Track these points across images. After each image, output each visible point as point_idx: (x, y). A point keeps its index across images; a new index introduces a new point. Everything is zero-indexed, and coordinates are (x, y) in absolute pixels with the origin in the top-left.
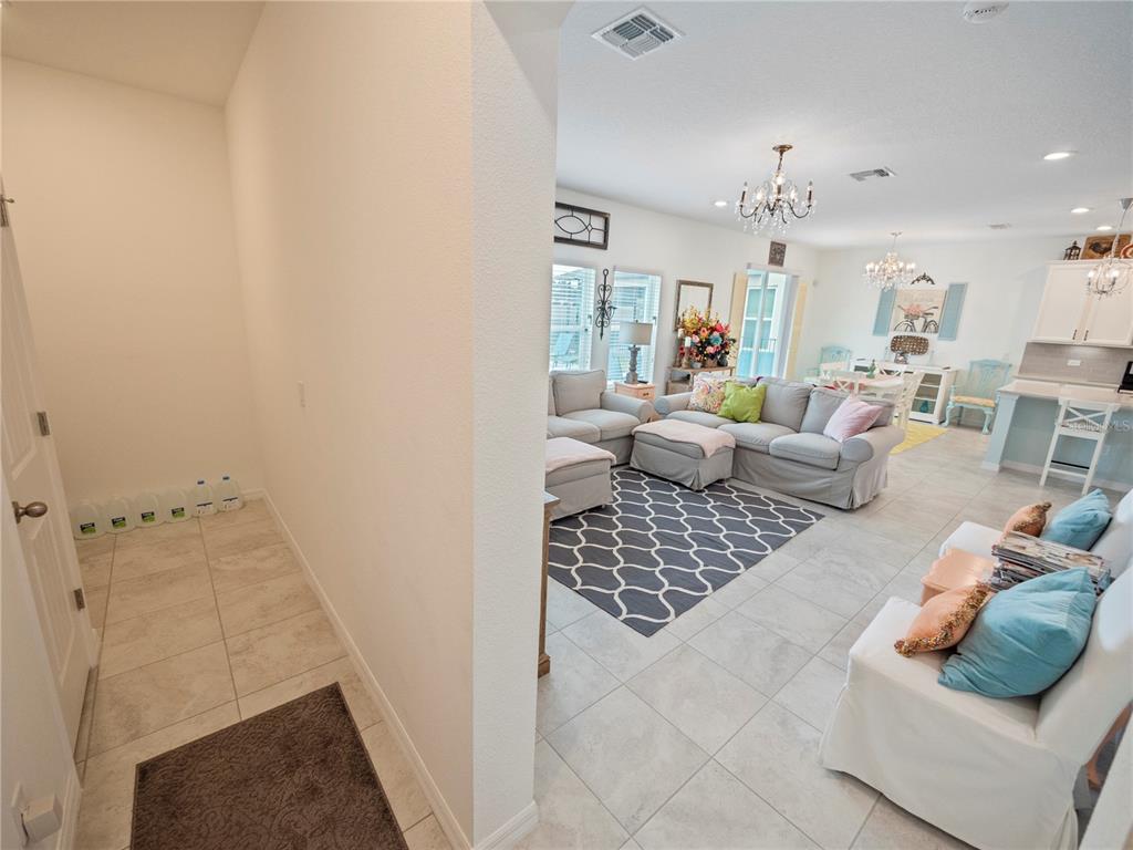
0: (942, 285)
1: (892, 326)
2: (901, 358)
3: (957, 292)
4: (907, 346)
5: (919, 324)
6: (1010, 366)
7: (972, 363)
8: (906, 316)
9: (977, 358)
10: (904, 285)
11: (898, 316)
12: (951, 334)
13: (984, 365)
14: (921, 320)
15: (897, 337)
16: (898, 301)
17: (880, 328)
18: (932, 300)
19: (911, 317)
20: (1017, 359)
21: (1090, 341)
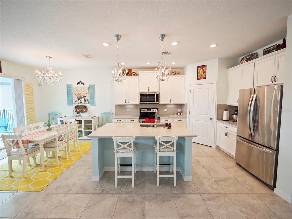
0: (87, 85)
1: (74, 102)
2: (78, 115)
3: (91, 88)
4: (80, 109)
5: (82, 100)
6: (113, 113)
7: (102, 114)
8: (78, 98)
9: (103, 112)
10: (74, 85)
11: (75, 98)
12: (94, 104)
13: (105, 114)
14: (83, 99)
15: (76, 106)
16: (74, 92)
17: (70, 103)
18: (85, 91)
19: (79, 98)
20: (114, 111)
21: (130, 103)
